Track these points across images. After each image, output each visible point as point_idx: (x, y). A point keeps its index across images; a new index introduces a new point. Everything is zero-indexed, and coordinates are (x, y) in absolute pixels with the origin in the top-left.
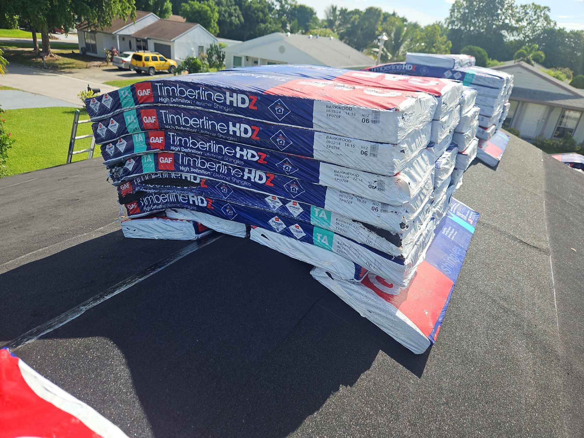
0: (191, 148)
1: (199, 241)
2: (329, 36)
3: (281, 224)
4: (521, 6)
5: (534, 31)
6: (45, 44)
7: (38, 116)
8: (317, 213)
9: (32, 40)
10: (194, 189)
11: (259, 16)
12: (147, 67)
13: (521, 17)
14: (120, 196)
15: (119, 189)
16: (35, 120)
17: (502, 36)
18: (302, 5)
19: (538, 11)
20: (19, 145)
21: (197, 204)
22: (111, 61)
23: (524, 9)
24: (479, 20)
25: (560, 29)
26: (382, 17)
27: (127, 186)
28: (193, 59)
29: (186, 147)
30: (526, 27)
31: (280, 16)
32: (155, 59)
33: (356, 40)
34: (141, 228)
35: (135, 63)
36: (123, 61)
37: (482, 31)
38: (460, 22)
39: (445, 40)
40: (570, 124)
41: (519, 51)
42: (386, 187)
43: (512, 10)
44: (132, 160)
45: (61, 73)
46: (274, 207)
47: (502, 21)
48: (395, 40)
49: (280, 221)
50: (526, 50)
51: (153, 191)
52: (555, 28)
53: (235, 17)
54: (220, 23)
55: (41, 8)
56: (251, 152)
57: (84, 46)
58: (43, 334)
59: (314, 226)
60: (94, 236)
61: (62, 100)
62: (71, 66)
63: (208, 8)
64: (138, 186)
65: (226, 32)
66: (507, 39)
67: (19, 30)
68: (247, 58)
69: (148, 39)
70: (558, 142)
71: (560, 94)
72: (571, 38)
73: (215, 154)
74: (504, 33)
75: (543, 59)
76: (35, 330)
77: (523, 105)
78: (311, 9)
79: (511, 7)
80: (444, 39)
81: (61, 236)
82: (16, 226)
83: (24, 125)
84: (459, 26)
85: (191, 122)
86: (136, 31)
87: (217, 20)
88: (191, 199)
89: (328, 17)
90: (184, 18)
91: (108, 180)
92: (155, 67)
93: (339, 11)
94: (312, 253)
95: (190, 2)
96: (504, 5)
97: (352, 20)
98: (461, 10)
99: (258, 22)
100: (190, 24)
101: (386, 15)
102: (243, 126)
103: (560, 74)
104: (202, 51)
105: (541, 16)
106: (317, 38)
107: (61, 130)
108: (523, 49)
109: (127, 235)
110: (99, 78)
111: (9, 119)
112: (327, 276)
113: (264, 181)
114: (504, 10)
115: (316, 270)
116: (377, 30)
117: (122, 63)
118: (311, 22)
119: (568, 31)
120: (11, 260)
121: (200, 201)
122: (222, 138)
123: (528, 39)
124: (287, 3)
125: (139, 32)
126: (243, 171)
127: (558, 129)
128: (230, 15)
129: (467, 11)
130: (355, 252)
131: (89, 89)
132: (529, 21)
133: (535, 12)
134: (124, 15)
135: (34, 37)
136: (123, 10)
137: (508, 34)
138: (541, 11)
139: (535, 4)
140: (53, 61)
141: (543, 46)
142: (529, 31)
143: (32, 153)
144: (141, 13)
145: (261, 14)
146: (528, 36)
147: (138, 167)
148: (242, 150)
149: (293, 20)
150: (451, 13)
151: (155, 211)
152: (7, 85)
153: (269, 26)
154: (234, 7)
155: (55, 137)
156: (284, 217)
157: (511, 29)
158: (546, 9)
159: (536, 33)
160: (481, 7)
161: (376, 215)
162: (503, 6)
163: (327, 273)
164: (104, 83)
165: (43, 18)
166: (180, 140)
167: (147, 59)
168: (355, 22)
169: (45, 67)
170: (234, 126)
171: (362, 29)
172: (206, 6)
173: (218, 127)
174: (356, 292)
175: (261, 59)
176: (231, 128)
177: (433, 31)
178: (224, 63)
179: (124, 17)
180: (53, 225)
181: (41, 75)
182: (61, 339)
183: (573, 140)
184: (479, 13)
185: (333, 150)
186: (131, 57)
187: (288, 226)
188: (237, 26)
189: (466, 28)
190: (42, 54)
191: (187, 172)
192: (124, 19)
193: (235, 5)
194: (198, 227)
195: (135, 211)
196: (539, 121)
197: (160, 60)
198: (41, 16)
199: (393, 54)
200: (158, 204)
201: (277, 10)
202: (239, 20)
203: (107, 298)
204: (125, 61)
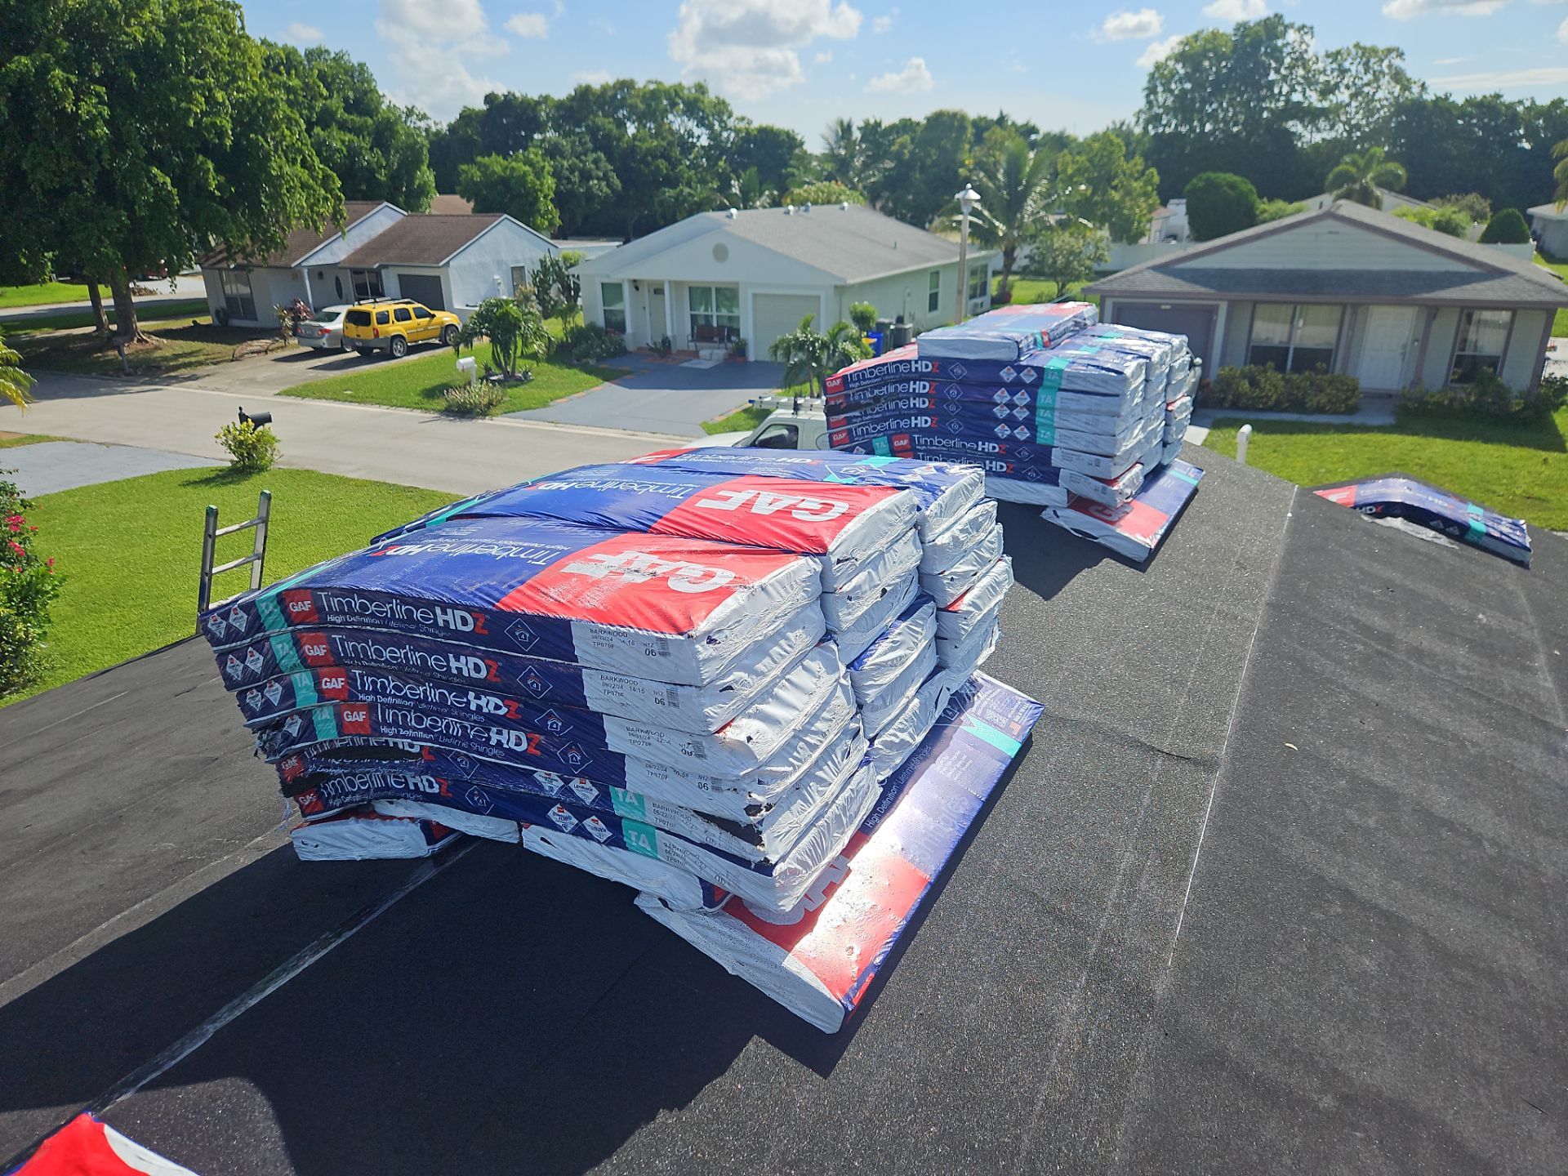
0: (394, 696)
1: (435, 858)
2: (839, 202)
3: (569, 818)
4: (1328, 56)
5: (1370, 113)
6: (125, 312)
7: (119, 503)
8: (620, 795)
9: (89, 304)
10: (411, 764)
11: (658, 168)
12: (386, 338)
13: (1332, 83)
14: (283, 782)
15: (279, 769)
16: (113, 515)
17: (1291, 136)
18: (764, 125)
19: (1373, 60)
20: (76, 585)
21: (422, 789)
22: (295, 334)
23: (1335, 60)
24: (1225, 105)
25: (1438, 99)
26: (970, 131)
27: (293, 761)
28: (499, 304)
29: (385, 695)
30: (1349, 105)
31: (713, 161)
32: (403, 316)
33: (911, 197)
34: (328, 840)
35: (355, 331)
36: (324, 331)
37: (1235, 129)
38: (1176, 118)
39: (1140, 168)
40: (1488, 342)
41: (1337, 169)
42: (706, 752)
43: (1304, 68)
44: (296, 717)
45: (169, 381)
46: (551, 789)
47: (1282, 98)
48: (1008, 186)
49: (567, 813)
50: (1354, 163)
51: (339, 771)
52: (1425, 97)
53: (599, 179)
54: (560, 199)
55: (105, 229)
56: (494, 700)
57: (224, 305)
58: (144, 1082)
59: (621, 818)
60: (244, 861)
61: (176, 452)
62: (193, 359)
63: (527, 168)
64: (312, 762)
65: (580, 220)
66: (1304, 140)
67: (55, 284)
68: (636, 285)
69: (382, 267)
70: (1463, 396)
71: (1447, 272)
72: (1471, 117)
73: (436, 704)
74: (1294, 126)
75: (1404, 181)
76: (130, 1076)
77: (1354, 313)
78: (788, 134)
79: (1301, 60)
80: (1136, 165)
81: (179, 867)
82: (86, 847)
83: (85, 531)
84: (1173, 126)
85: (387, 655)
86: (352, 252)
87: (552, 195)
88: (411, 782)
89: (832, 149)
90: (468, 201)
91: (256, 754)
92: (405, 335)
93: (859, 129)
94: (627, 865)
95: (479, 159)
96: (1283, 58)
97: (894, 148)
98: (1173, 86)
99: (659, 185)
100: (485, 218)
101: (983, 123)
102: (472, 660)
103: (1454, 212)
104: (523, 278)
105: (1382, 72)
106: (807, 210)
107: (180, 530)
108: (1347, 163)
109: (304, 856)
110: (268, 382)
111: (48, 521)
112: (660, 905)
113: (524, 746)
114: (1283, 71)
115: (642, 896)
116: (963, 165)
117: (322, 336)
118: (791, 166)
119: (1460, 101)
120: (81, 935)
121: (426, 784)
122: (441, 679)
123: (1359, 134)
124: (725, 128)
125: (358, 252)
126: (489, 730)
127: (1459, 361)
128: (586, 176)
129: (1188, 86)
130: (694, 859)
131: (243, 418)
132: (1353, 90)
133: (1366, 64)
134: (315, 217)
135: (95, 297)
136: (311, 207)
137: (1305, 127)
138: (1382, 61)
139: (1362, 44)
140: (147, 351)
141: (1402, 145)
142: (1357, 113)
143: (110, 602)
144: (358, 206)
145: (662, 164)
146: (1358, 127)
147: (308, 731)
148: (477, 697)
149: (745, 168)
150: (1148, 96)
151: (349, 806)
152: (36, 432)
153: (687, 190)
154: (592, 156)
155: (166, 551)
156: (571, 804)
157: (1310, 115)
158: (1394, 55)
159: (1377, 116)
160: (1224, 71)
161: (706, 796)
162: (1280, 62)
163: (660, 899)
164: (279, 394)
165: (114, 253)
166: (374, 683)
167: (383, 319)
168: (903, 154)
169: (128, 370)
170: (458, 660)
171: (923, 169)
172: (521, 164)
173: (431, 662)
174: (713, 929)
175: (670, 282)
176: (453, 664)
177: (1104, 149)
178: (580, 302)
179: (314, 222)
180: (163, 839)
181: (122, 393)
182: (173, 1087)
183: (1501, 386)
184: (1218, 88)
185: (614, 698)
186: (342, 317)
187: (581, 821)
188: (605, 201)
189: (1192, 129)
190: (118, 340)
191: (394, 736)
192: (317, 229)
193: (594, 150)
194: (431, 831)
195: (314, 807)
196: (1405, 346)
197: (418, 317)
198: (107, 250)
199: (1009, 222)
200: (354, 794)
201: (703, 147)
202: (608, 186)
203: (253, 1002)
204: (328, 331)
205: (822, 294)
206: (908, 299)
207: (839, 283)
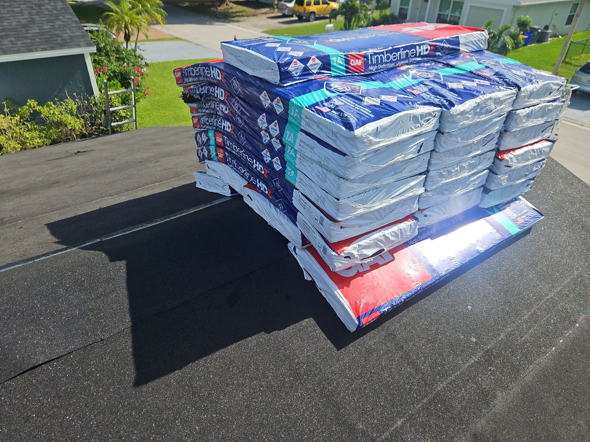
12: (308, 12)
22: (277, 7)
32: (317, 3)
35: (298, 8)
36: (287, 7)
45: (230, 22)
92: (316, 12)
117: (286, 9)
140: (228, 9)
164: (262, 32)
167: (309, 4)
169: (218, 16)
190: (217, 3)
197: (323, 4)
204: (288, 7)
205: (505, 9)
206: (555, 17)
207: (516, 4)
